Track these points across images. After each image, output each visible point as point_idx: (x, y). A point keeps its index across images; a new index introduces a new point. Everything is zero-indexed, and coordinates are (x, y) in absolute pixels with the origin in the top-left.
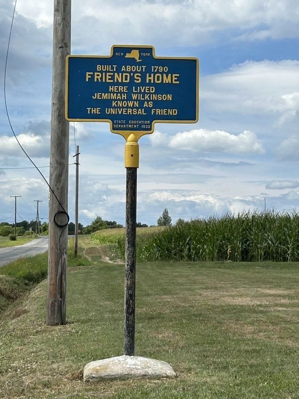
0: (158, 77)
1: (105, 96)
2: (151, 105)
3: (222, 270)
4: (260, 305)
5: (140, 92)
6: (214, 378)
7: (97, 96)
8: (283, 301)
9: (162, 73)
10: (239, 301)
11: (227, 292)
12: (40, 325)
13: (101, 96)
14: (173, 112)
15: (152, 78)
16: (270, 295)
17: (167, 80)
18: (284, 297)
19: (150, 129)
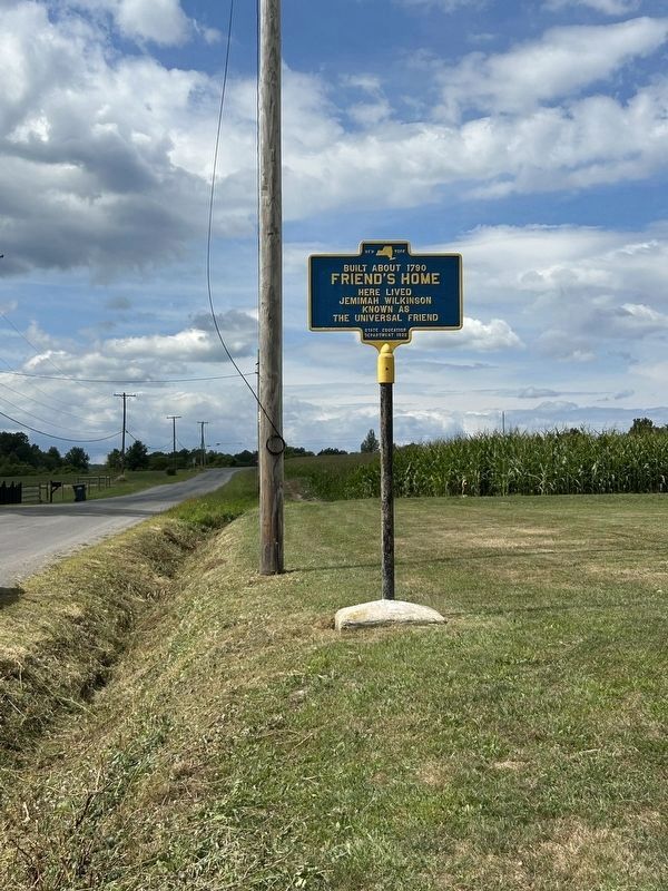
0: (415, 277)
1: (354, 301)
2: (407, 310)
3: (458, 507)
4: (518, 548)
5: (395, 296)
6: (490, 623)
7: (344, 301)
8: (546, 542)
9: (419, 273)
10: (490, 543)
11: (473, 532)
12: (252, 575)
13: (349, 300)
14: (433, 317)
15: (407, 278)
16: (530, 535)
17: (426, 280)
18: (547, 537)
19: (407, 338)
